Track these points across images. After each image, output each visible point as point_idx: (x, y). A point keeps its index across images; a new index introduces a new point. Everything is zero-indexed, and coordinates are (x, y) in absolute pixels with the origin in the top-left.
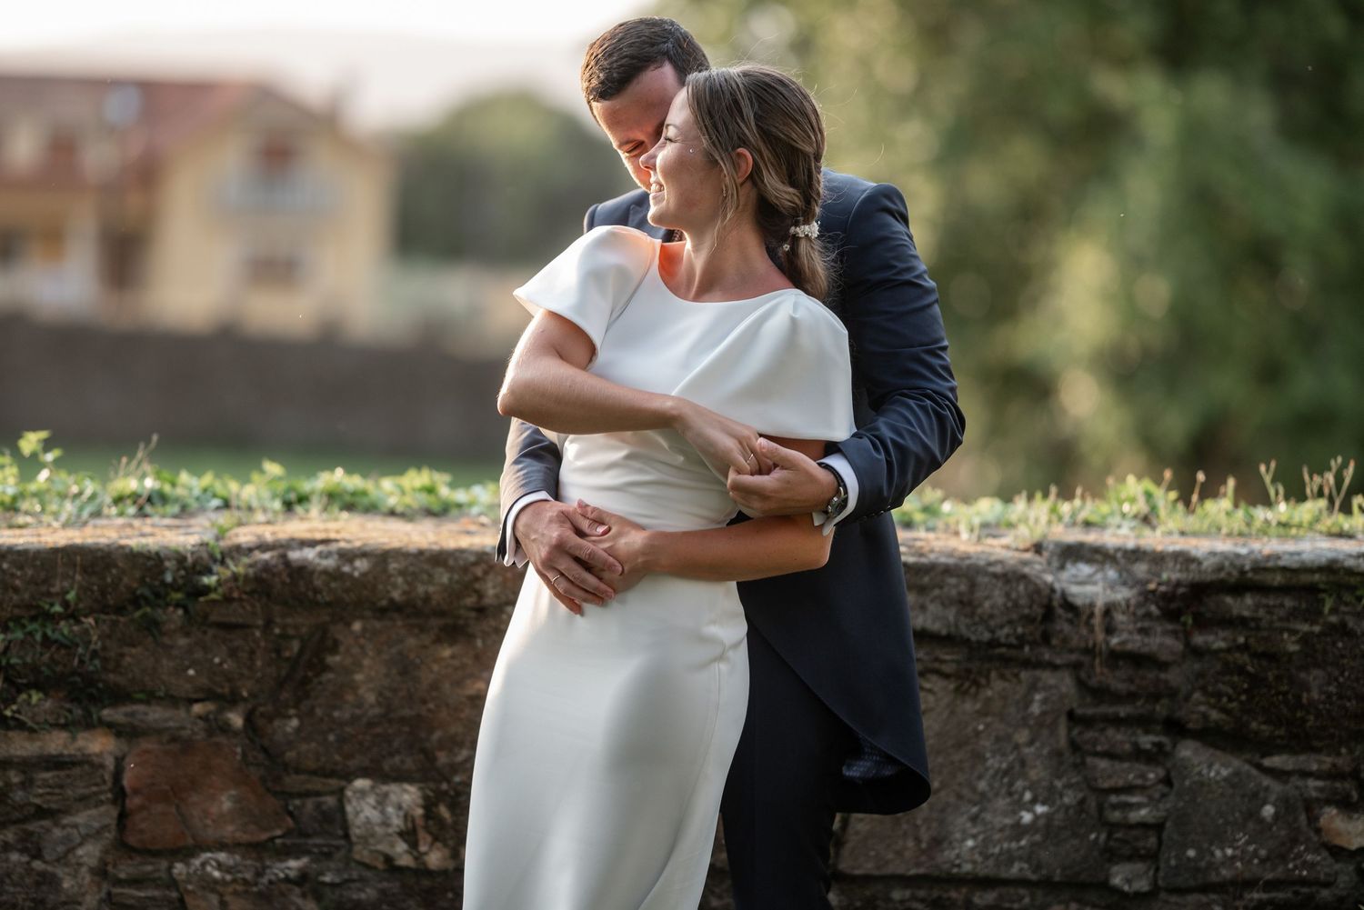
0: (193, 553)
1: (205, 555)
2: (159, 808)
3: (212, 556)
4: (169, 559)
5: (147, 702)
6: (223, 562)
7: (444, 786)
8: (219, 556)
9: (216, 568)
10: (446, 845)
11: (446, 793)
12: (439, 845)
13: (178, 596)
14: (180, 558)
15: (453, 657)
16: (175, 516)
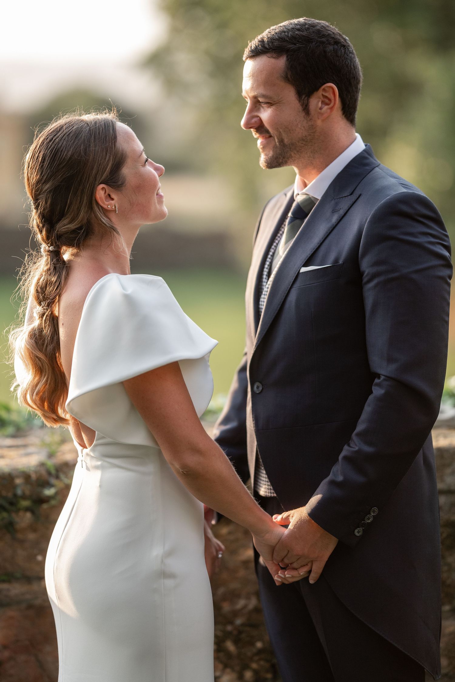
0: (36, 472)
1: (44, 472)
2: (22, 658)
3: (49, 473)
4: (18, 477)
5: (9, 581)
6: (57, 477)
7: (229, 628)
8: (53, 472)
9: (53, 481)
10: (233, 670)
11: (230, 633)
12: (228, 670)
13: (25, 503)
14: (26, 476)
15: (230, 533)
16: (14, 436)
